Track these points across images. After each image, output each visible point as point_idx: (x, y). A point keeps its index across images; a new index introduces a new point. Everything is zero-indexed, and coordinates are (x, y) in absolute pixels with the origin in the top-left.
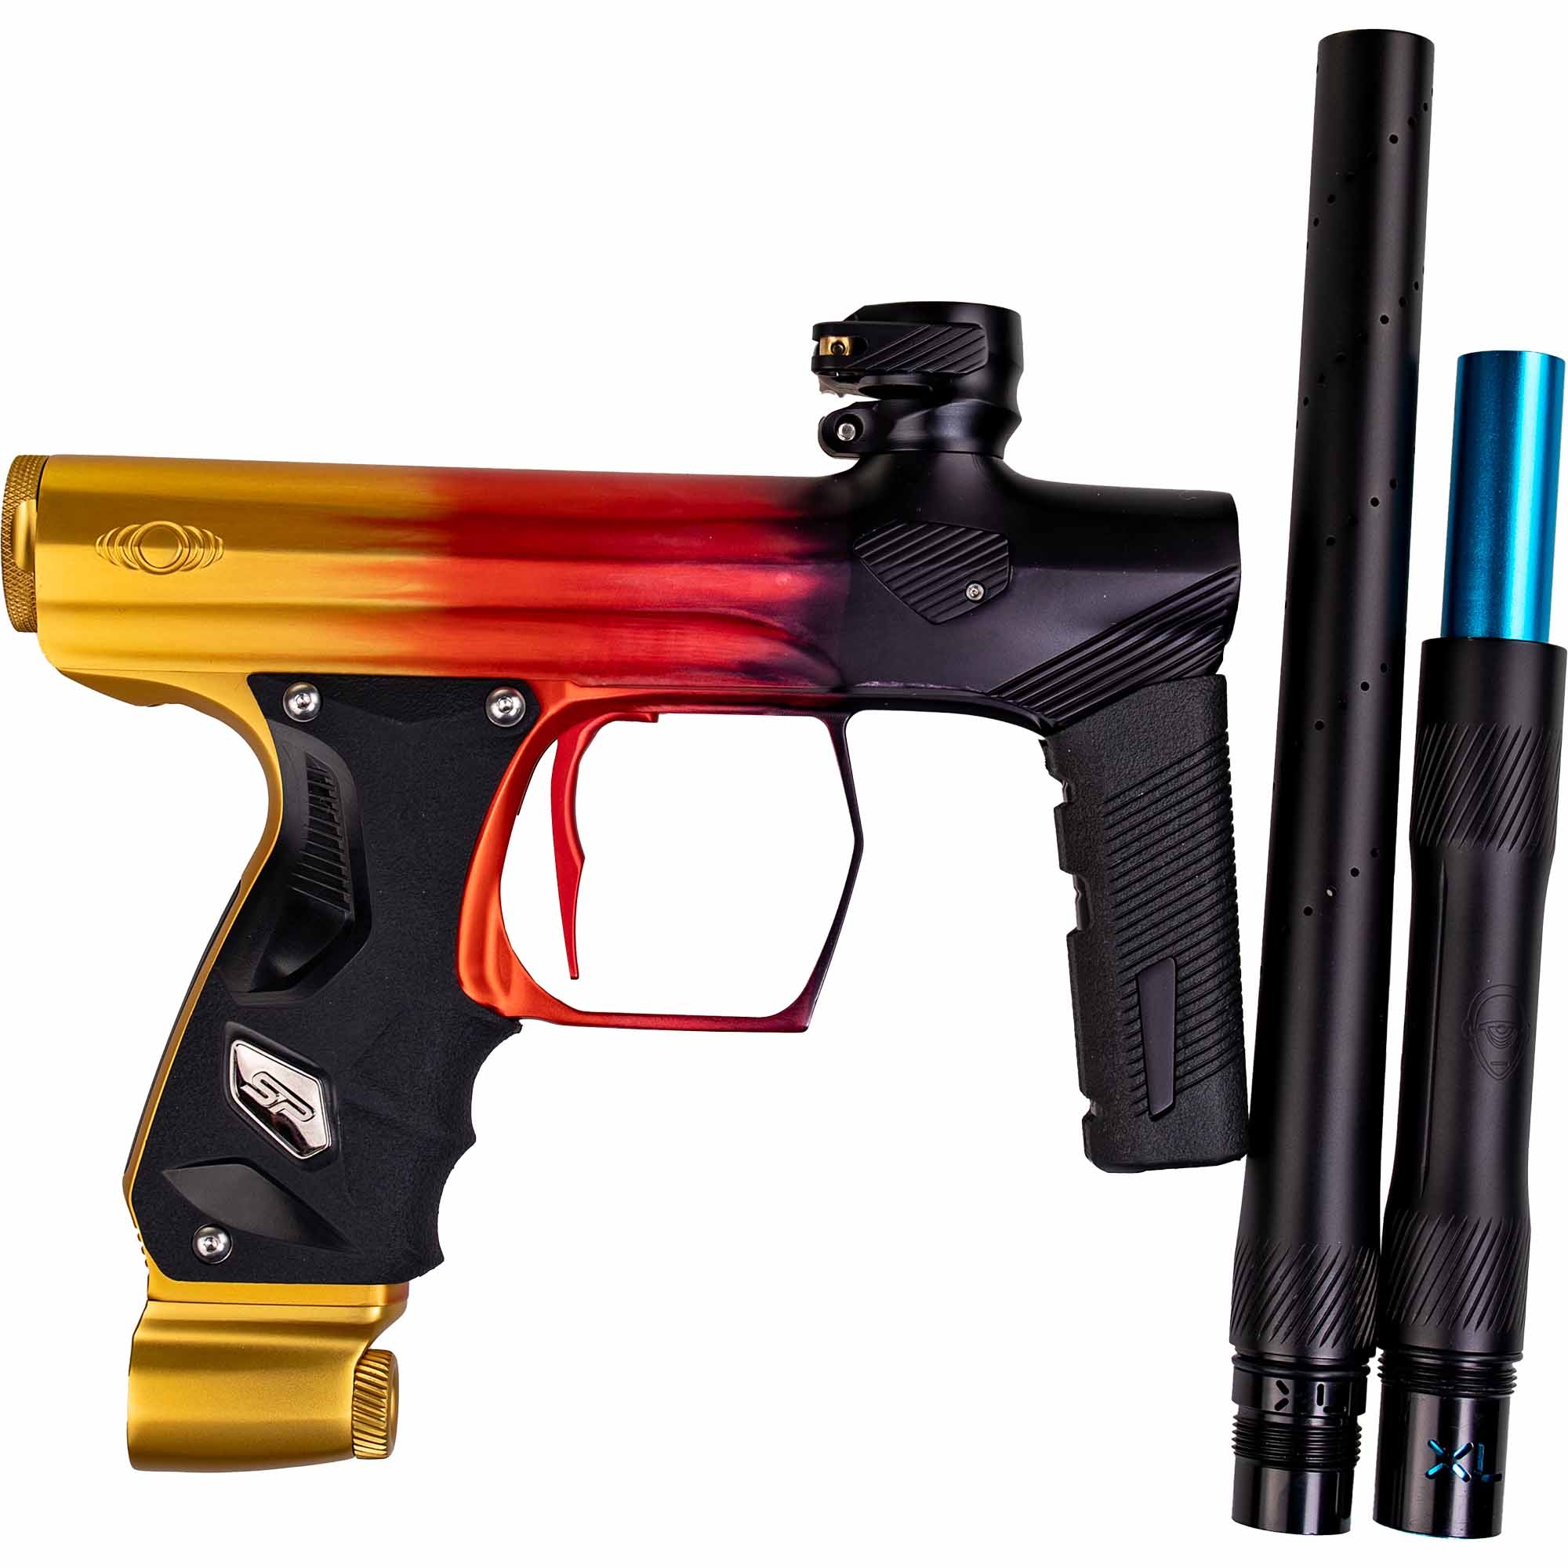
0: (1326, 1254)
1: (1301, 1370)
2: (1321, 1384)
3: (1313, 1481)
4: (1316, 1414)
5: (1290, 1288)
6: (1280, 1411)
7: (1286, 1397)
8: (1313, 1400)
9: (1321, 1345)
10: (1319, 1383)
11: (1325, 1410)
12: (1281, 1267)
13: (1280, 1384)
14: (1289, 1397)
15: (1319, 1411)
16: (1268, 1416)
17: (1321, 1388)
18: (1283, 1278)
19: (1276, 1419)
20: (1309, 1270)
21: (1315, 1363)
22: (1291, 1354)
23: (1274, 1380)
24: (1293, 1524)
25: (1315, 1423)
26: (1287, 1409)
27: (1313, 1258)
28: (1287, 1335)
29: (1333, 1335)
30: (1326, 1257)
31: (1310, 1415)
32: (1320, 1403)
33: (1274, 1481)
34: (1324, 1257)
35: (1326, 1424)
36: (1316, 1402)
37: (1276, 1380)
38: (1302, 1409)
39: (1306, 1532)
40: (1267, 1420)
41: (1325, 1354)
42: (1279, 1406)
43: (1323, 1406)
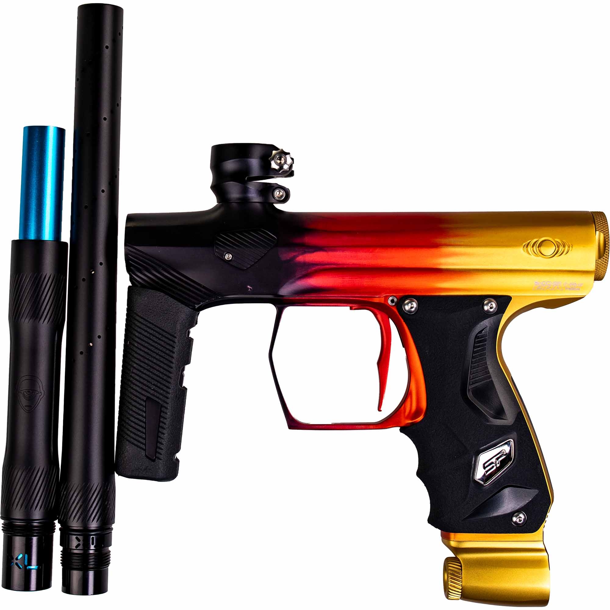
0: (93, 486)
1: (85, 532)
2: (93, 537)
3: (91, 574)
4: (91, 549)
5: (79, 500)
6: (77, 549)
7: (79, 543)
8: (90, 543)
9: (92, 522)
10: (92, 537)
11: (95, 547)
12: (75, 493)
13: (77, 538)
14: (81, 543)
15: (92, 547)
16: (72, 550)
17: (93, 538)
18: (76, 497)
19: (76, 551)
20: (87, 492)
21: (90, 529)
22: (80, 526)
23: (74, 537)
24: (84, 592)
25: (91, 552)
26: (81, 547)
27: (88, 488)
28: (78, 519)
29: (97, 517)
30: (93, 488)
31: (89, 548)
32: (93, 544)
33: (76, 575)
34: (92, 488)
35: (95, 552)
36: (91, 544)
37: (75, 536)
38: (86, 547)
39: (89, 594)
40: (72, 552)
41: (94, 525)
42: (77, 547)
43: (94, 545)
